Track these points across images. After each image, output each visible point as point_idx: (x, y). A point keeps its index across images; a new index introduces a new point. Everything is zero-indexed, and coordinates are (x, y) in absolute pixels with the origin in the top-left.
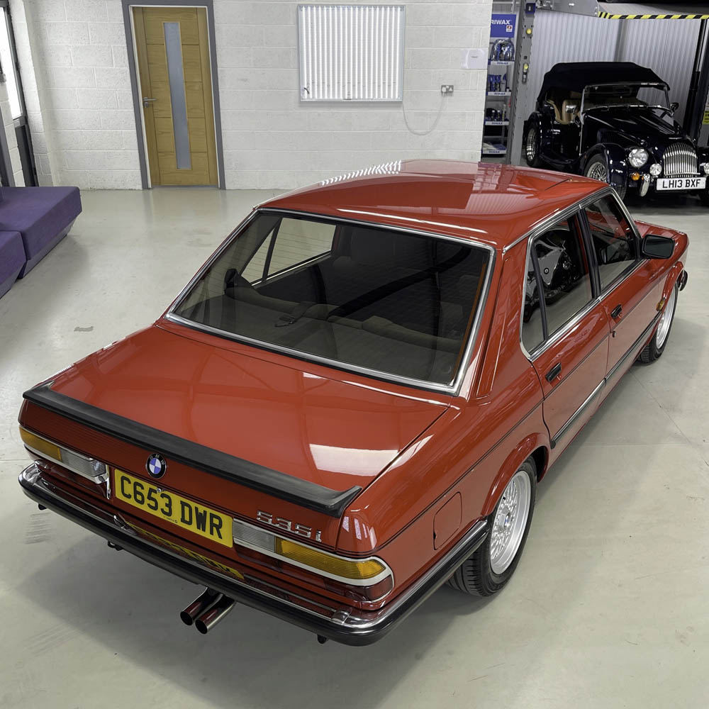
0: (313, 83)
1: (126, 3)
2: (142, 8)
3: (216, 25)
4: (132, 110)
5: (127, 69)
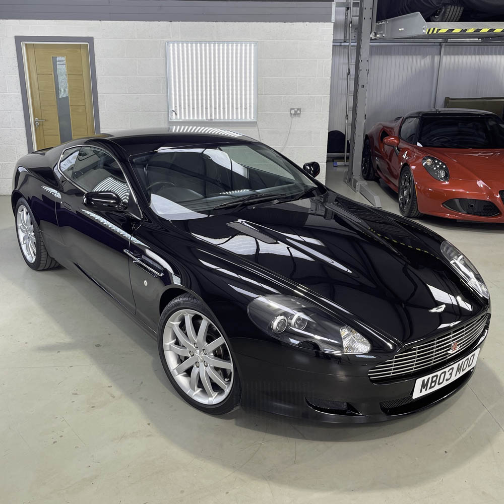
0: (180, 106)
1: (19, 40)
2: (34, 44)
3: (96, 58)
4: (24, 129)
5: (20, 94)
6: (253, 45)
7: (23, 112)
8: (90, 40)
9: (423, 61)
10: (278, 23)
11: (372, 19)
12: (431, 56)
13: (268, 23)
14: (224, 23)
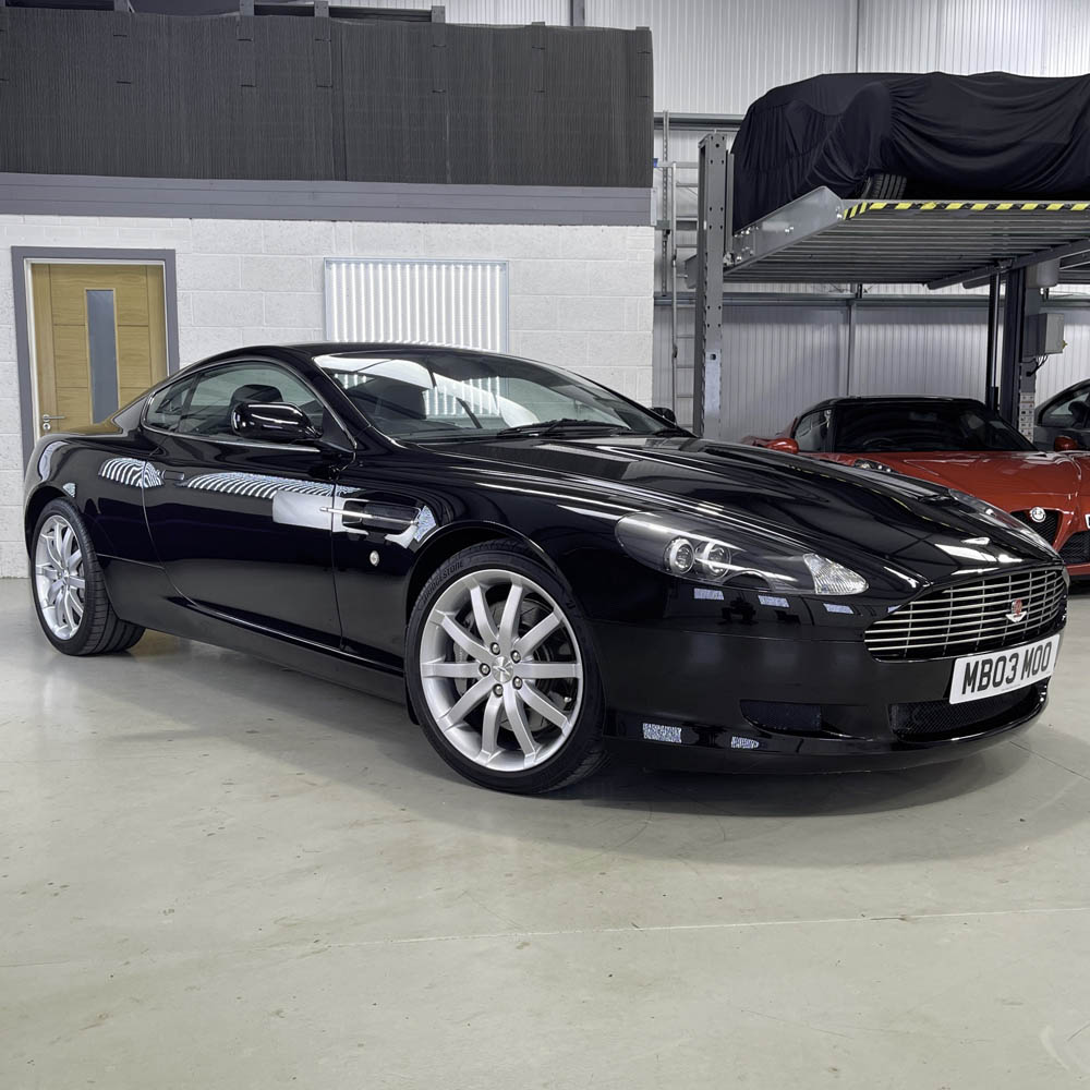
1: (19, 254)
2: (49, 265)
3: (179, 292)
4: (19, 435)
5: (15, 364)
6: (498, 267)
7: (18, 399)
8: (168, 256)
9: (817, 334)
10: (546, 227)
11: (724, 227)
12: (831, 326)
13: (527, 227)
14: (440, 225)
